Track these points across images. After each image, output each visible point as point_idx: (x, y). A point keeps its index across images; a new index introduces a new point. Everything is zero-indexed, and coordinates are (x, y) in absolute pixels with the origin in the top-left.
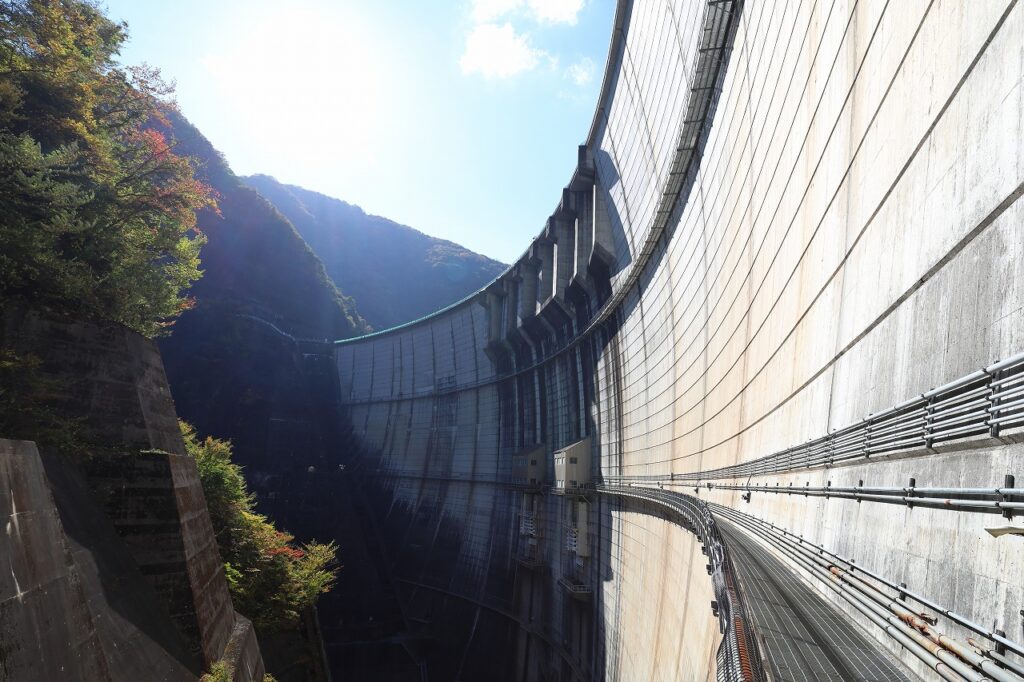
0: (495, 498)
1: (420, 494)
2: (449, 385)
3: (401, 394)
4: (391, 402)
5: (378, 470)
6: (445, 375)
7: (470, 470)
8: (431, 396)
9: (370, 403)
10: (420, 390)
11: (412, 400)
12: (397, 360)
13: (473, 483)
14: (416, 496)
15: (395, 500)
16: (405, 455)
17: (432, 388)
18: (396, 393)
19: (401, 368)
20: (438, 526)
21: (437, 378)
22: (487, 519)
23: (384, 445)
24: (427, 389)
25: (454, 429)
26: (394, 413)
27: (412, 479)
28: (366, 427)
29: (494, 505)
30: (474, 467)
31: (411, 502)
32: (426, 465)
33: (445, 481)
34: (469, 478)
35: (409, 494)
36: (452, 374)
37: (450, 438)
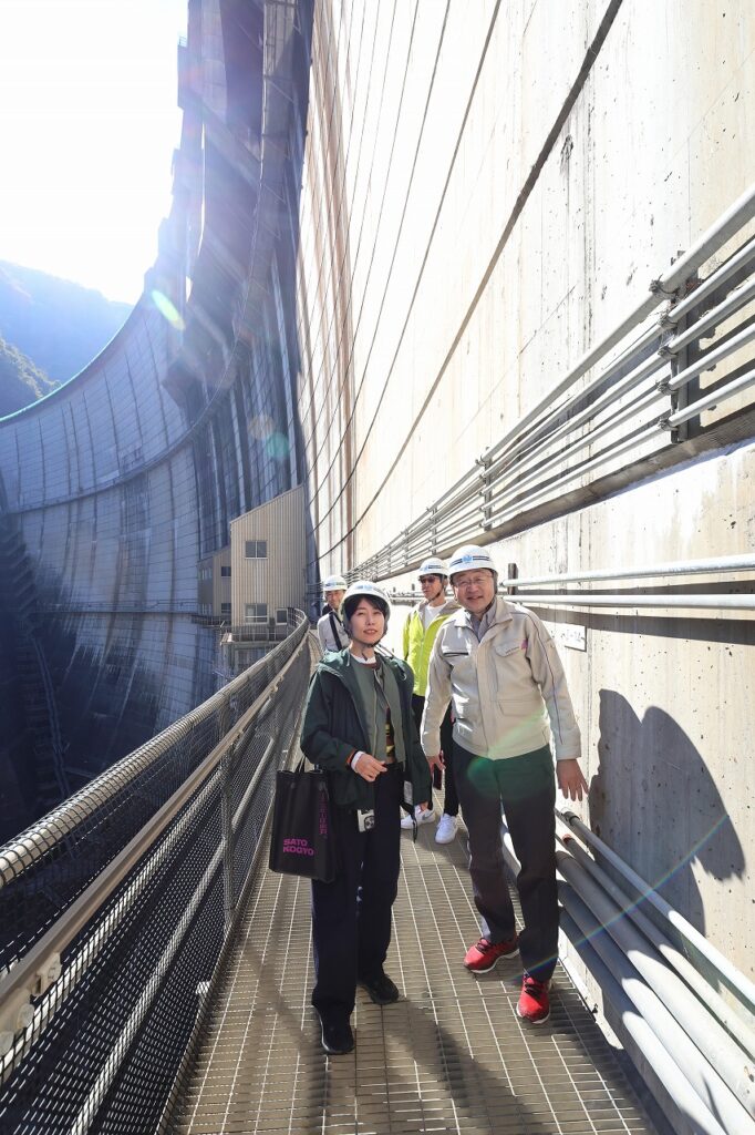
0: (198, 637)
1: (109, 637)
2: (136, 465)
3: (81, 490)
4: (69, 503)
5: (58, 605)
6: (130, 449)
7: (167, 596)
8: (116, 486)
9: (44, 509)
10: (103, 480)
11: (95, 495)
12: (71, 438)
13: (172, 615)
14: (103, 640)
15: (77, 647)
16: (91, 579)
17: (117, 473)
18: (75, 489)
19: (77, 448)
20: (130, 685)
21: (121, 455)
22: (189, 673)
23: (65, 569)
24: (111, 476)
25: (148, 532)
26: (74, 519)
27: (100, 613)
28: (41, 544)
29: (197, 652)
30: (173, 591)
31: (98, 648)
32: (116, 594)
33: (139, 615)
34: (166, 608)
35: (95, 637)
36: (138, 445)
37: (142, 547)
